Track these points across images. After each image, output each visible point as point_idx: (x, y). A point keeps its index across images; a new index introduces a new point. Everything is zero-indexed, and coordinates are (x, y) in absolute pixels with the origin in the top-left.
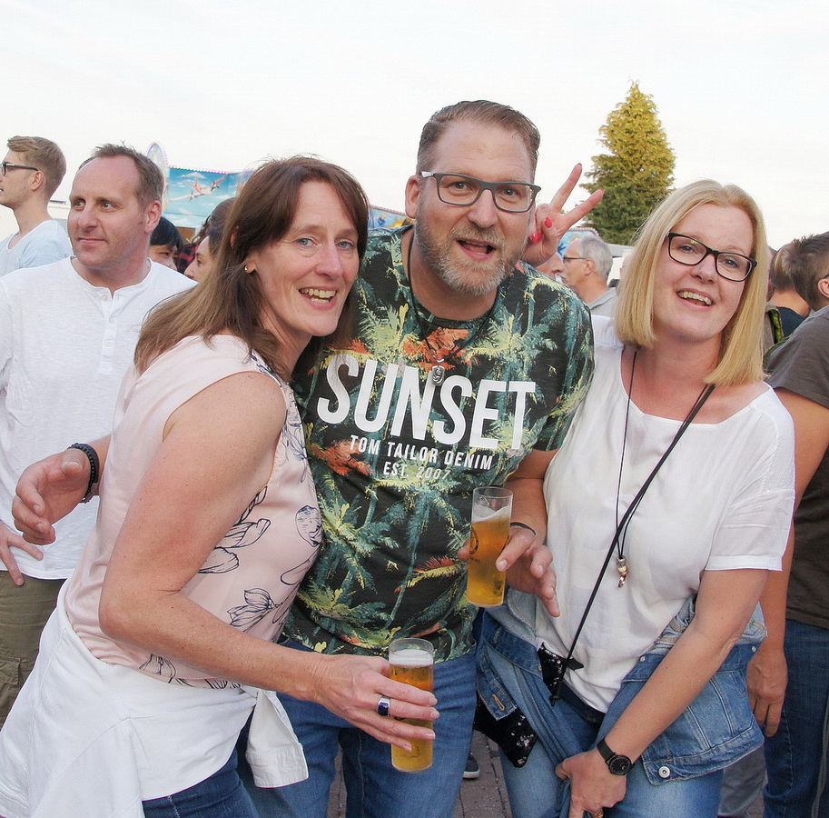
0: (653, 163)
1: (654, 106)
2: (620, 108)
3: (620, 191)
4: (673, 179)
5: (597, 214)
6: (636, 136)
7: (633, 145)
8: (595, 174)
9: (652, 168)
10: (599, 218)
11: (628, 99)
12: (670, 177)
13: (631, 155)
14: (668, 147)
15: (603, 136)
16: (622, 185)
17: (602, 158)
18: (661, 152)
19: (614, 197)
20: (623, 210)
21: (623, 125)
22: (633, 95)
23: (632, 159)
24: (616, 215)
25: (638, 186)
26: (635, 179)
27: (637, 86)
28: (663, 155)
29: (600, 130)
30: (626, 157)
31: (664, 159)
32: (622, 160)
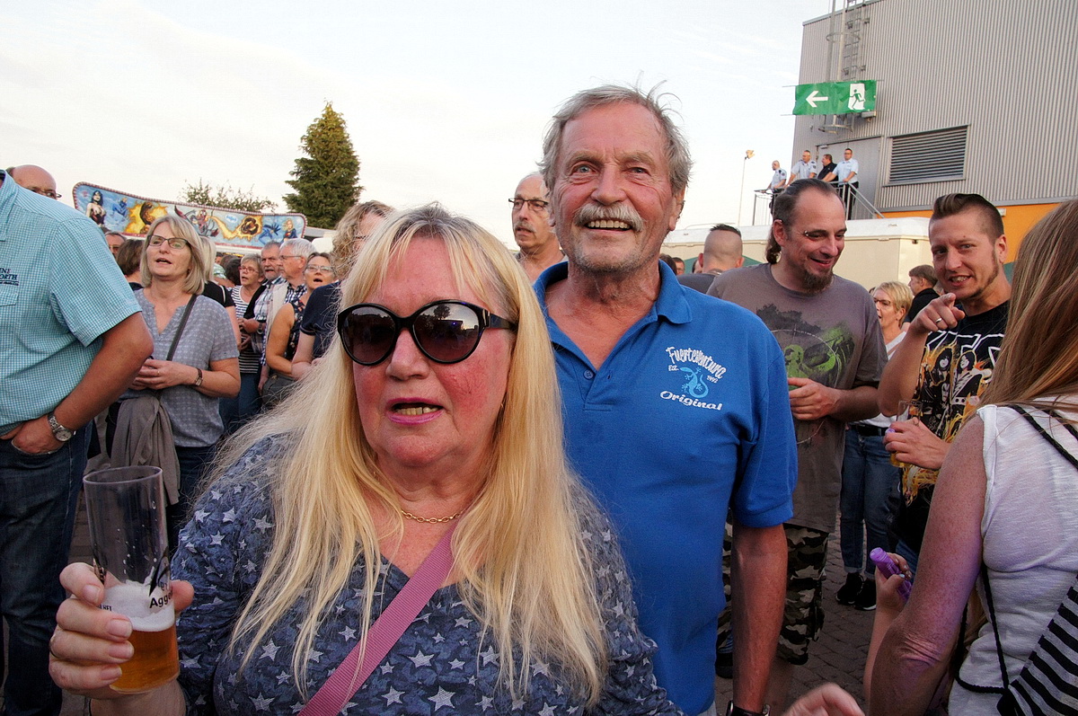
0: (343, 166)
1: (344, 122)
2: (317, 122)
3: (318, 187)
4: (358, 179)
5: (300, 205)
6: (330, 144)
7: (327, 151)
8: (298, 173)
9: (342, 170)
10: (302, 208)
11: (323, 115)
12: (356, 177)
13: (326, 159)
14: (354, 154)
15: (304, 143)
16: (319, 182)
17: (303, 161)
18: (349, 158)
19: (313, 192)
20: (320, 201)
21: (320, 135)
22: (328, 113)
23: (326, 162)
24: (315, 205)
25: (332, 183)
26: (330, 178)
27: (330, 106)
28: (351, 160)
29: (302, 139)
30: (322, 161)
31: (352, 163)
32: (319, 163)
